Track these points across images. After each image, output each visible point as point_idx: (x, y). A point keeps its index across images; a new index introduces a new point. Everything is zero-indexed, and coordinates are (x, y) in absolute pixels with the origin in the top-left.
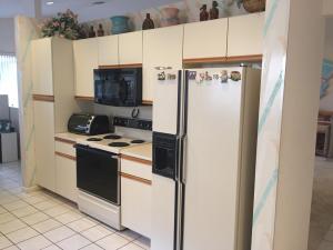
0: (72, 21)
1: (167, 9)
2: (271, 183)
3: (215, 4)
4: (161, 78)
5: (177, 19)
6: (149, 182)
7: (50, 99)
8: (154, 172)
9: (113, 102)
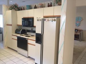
0: (17, 6)
1: (40, 4)
2: (62, 45)
3: (51, 3)
4: (38, 20)
5: (42, 6)
6: (35, 45)
7: (11, 25)
8: (36, 42)
9: (27, 26)
